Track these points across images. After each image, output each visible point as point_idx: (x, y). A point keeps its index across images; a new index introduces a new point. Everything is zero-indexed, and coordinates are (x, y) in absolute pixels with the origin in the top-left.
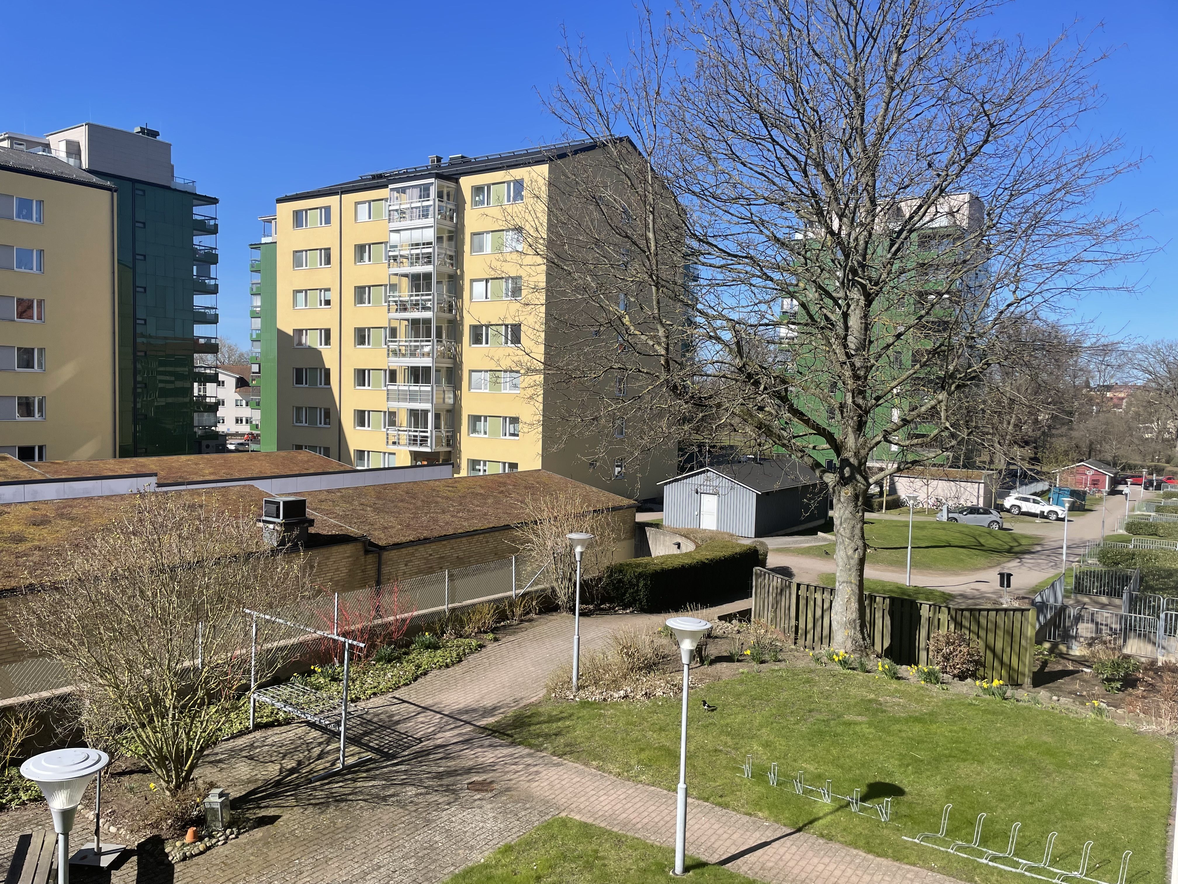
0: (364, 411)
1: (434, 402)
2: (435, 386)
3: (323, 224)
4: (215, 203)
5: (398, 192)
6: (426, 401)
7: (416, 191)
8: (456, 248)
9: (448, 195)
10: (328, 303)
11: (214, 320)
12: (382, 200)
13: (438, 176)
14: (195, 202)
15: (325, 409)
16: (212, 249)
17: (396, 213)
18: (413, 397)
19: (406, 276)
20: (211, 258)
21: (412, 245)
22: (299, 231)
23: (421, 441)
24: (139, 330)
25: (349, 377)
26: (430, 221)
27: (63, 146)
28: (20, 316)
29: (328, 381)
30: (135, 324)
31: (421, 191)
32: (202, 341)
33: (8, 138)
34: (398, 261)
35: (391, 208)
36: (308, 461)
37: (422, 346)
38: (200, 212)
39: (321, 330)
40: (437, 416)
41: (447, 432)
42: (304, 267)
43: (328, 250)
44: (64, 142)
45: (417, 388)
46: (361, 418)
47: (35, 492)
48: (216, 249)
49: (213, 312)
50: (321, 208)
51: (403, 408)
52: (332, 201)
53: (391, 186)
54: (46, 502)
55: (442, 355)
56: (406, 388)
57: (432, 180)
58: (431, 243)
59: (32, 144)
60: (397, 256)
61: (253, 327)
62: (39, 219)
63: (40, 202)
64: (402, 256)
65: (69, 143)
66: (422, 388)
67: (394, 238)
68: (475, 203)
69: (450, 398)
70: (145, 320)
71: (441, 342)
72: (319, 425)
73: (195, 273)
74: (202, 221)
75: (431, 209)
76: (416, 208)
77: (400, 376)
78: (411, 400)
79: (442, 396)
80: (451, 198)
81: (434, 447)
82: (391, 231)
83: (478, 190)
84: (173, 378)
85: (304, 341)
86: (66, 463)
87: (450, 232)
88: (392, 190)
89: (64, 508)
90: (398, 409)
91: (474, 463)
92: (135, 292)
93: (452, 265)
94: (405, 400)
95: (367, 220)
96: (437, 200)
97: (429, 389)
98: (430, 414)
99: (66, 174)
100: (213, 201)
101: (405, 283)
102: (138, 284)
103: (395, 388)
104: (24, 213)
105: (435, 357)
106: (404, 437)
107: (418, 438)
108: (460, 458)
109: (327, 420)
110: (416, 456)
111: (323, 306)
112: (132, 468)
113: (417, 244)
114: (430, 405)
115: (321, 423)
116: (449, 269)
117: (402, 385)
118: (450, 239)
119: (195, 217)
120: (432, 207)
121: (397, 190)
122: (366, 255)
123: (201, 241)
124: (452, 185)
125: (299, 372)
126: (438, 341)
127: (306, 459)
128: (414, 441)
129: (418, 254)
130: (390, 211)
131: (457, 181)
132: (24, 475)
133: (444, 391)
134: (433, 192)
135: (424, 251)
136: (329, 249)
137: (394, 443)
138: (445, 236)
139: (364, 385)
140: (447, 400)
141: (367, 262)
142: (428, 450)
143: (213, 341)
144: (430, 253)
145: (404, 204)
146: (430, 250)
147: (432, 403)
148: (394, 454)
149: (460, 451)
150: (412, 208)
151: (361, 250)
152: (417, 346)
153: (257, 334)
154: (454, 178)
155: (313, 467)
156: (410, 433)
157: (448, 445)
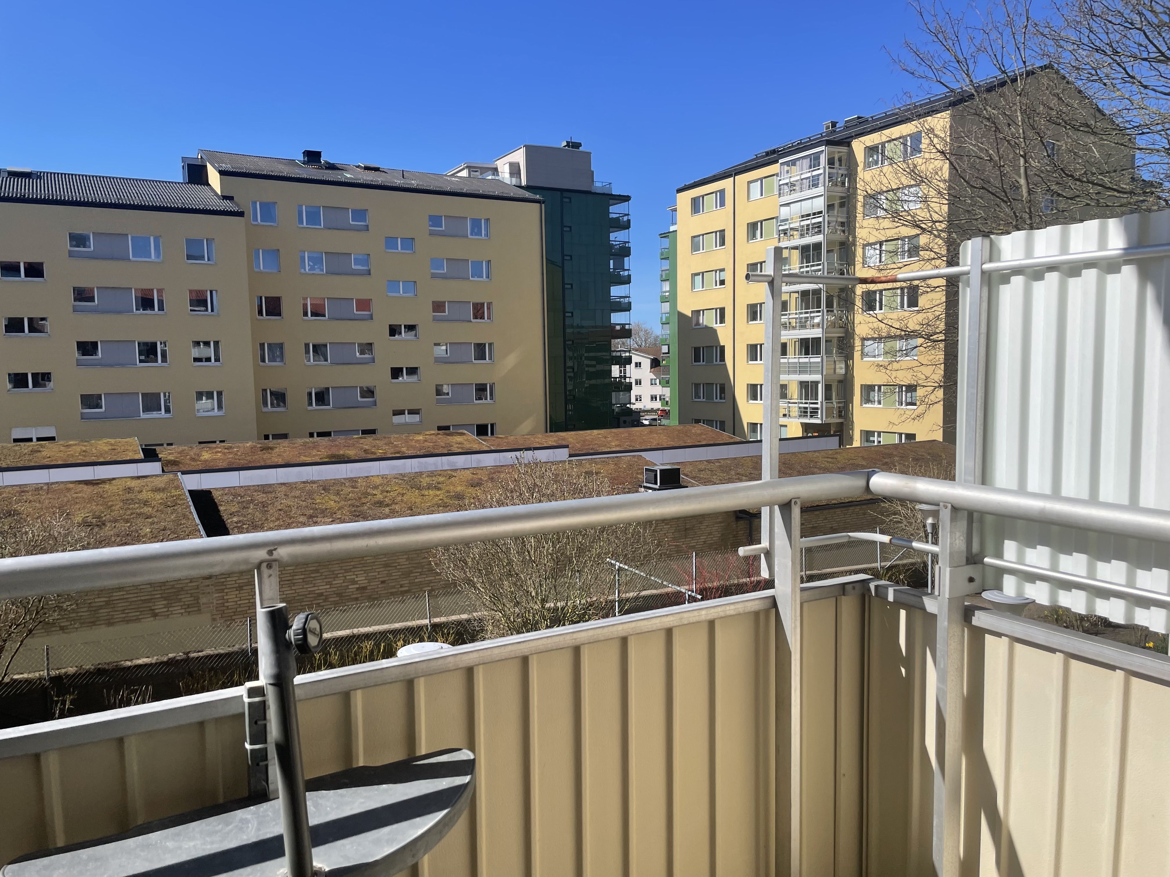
0: (757, 385)
1: (824, 373)
2: (825, 357)
3: (718, 208)
4: (628, 200)
5: (788, 166)
6: (816, 372)
7: (806, 162)
8: (848, 213)
9: (840, 160)
10: (722, 282)
11: (627, 308)
12: (773, 175)
13: (829, 143)
14: (611, 202)
15: (720, 385)
16: (625, 242)
17: (786, 187)
18: (802, 369)
19: (796, 248)
20: (625, 251)
21: (803, 216)
22: (697, 217)
23: (811, 412)
24: (568, 322)
25: (742, 353)
26: (820, 190)
27: (507, 169)
28: (475, 317)
29: (722, 358)
30: (564, 316)
31: (811, 161)
32: (618, 328)
33: (467, 167)
34: (789, 235)
35: (781, 183)
36: (701, 434)
37: (814, 317)
38: (615, 210)
39: (716, 309)
40: (828, 388)
41: (839, 403)
42: (701, 251)
43: (722, 231)
44: (508, 165)
45: (807, 360)
46: (754, 391)
47: (479, 461)
48: (629, 242)
49: (626, 300)
50: (716, 192)
51: (792, 380)
52: (726, 184)
53: (781, 161)
54: (482, 468)
55: (833, 325)
56: (796, 360)
57: (823, 148)
58: (821, 212)
59: (484, 170)
60: (787, 230)
61: (663, 311)
62: (487, 235)
63: (487, 220)
64: (792, 229)
65: (512, 165)
66: (812, 360)
67: (784, 212)
68: (868, 165)
69: (841, 368)
70: (572, 313)
71: (832, 311)
72: (715, 400)
73: (612, 267)
74: (618, 218)
75: (821, 177)
76: (806, 178)
77: (790, 349)
78: (801, 372)
79: (833, 367)
80: (843, 163)
81: (824, 419)
82: (781, 205)
83: (872, 150)
84: (594, 363)
85: (701, 321)
86: (506, 437)
87: (842, 198)
88: (782, 164)
89: (494, 473)
90: (789, 381)
91: (867, 435)
92: (564, 289)
93: (844, 231)
94: (795, 372)
95: (759, 197)
96: (827, 167)
97: (819, 360)
98: (820, 386)
99: (506, 193)
100: (627, 199)
101: (796, 255)
102: (566, 282)
103: (785, 361)
104: (476, 231)
105: (825, 327)
106: (795, 410)
107: (809, 410)
108: (852, 430)
109: (723, 395)
110: (806, 427)
111: (718, 286)
112: (555, 441)
113: (809, 215)
114: (820, 376)
115: (716, 398)
116: (839, 236)
117: (793, 358)
118: (842, 205)
119: (612, 216)
120: (822, 176)
121: (787, 163)
122: (758, 232)
123: (616, 237)
124: (844, 149)
125: (697, 350)
126: (828, 311)
127: (699, 432)
128: (804, 412)
129: (808, 225)
130: (780, 186)
131: (849, 145)
132: (476, 447)
133: (835, 362)
134: (823, 160)
135: (814, 221)
136: (724, 230)
137: (785, 415)
138: (837, 202)
139: (756, 360)
140: (838, 371)
141: (759, 239)
142: (818, 422)
143: (627, 327)
144: (820, 223)
145: (794, 176)
146: (820, 219)
147: (822, 375)
148: (786, 426)
149: (853, 421)
150: (802, 180)
151: (753, 228)
152: (807, 318)
153: (666, 318)
154: (846, 142)
155: (705, 439)
156: (801, 405)
157: (840, 416)
